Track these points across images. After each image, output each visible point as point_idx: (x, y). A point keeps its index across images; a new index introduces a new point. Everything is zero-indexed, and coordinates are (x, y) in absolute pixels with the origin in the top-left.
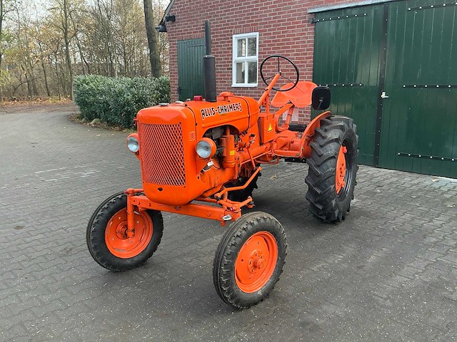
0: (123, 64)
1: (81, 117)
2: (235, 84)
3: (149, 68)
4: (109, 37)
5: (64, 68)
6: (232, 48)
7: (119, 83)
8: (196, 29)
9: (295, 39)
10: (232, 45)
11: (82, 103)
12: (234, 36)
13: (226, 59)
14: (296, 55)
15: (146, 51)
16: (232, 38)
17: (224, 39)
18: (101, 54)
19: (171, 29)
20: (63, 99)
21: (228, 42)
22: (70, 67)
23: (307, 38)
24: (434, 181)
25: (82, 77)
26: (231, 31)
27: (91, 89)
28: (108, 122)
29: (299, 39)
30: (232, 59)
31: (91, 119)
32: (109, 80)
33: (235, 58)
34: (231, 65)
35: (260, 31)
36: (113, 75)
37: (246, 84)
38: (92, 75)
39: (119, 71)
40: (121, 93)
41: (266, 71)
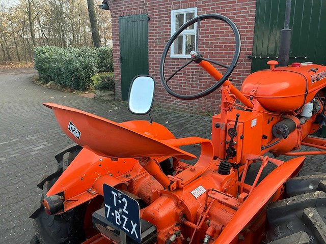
0: (72, 38)
1: (39, 80)
2: (172, 55)
5: (30, 41)
6: (170, 23)
7: (69, 53)
8: (136, 6)
9: (235, 14)
10: (170, 20)
11: (40, 69)
12: (172, 12)
13: (164, 32)
15: (88, 29)
16: (170, 13)
17: (162, 14)
18: (57, 31)
19: (113, 7)
20: (29, 63)
21: (166, 17)
22: (34, 40)
23: (248, 12)
25: (40, 48)
26: (170, 7)
27: (47, 58)
28: (61, 84)
29: (239, 13)
30: (170, 32)
31: (47, 82)
32: (62, 50)
33: (174, 32)
35: (198, 7)
36: (65, 46)
37: (184, 55)
38: (48, 47)
39: (69, 43)
40: (70, 61)
41: (204, 44)
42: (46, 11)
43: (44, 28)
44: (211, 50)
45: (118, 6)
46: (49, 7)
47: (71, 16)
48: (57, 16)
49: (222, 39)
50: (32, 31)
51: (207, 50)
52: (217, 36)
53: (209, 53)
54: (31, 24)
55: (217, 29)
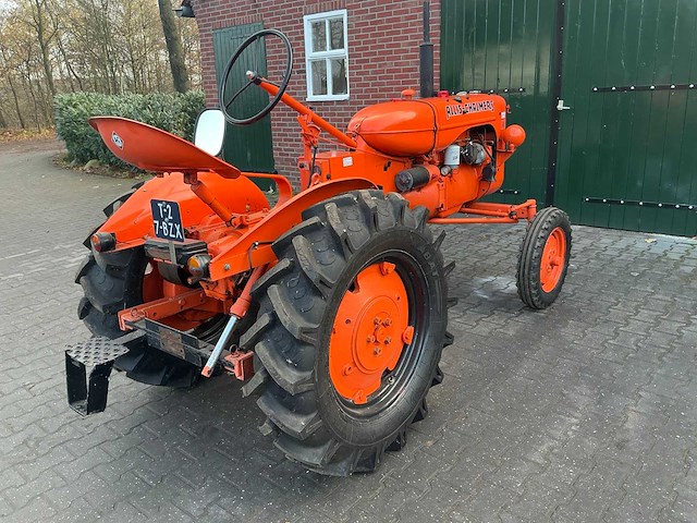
0: (132, 76)
1: (69, 159)
2: (311, 97)
3: (169, 80)
4: (107, 38)
5: (44, 86)
6: (303, 38)
7: (124, 103)
8: (242, 9)
9: (408, 19)
10: (302, 32)
11: (70, 137)
12: (305, 18)
13: (295, 56)
14: (410, 44)
15: (164, 57)
16: (302, 21)
17: (289, 23)
18: (98, 62)
19: (201, 12)
20: (45, 131)
21: (296, 28)
22: (51, 83)
24: (649, 241)
25: (66, 97)
26: (301, 10)
27: (81, 114)
28: (111, 164)
30: (304, 55)
31: (84, 161)
32: (110, 100)
33: (310, 54)
34: (304, 66)
35: (348, 8)
36: (116, 92)
37: (330, 96)
38: (81, 93)
39: (126, 86)
41: (362, 73)
42: (74, 22)
43: (70, 57)
44: (373, 85)
45: (211, 10)
46: (79, 13)
47: (128, 31)
48: (97, 30)
49: (391, 65)
50: (46, 65)
51: (368, 85)
52: (383, 59)
53: (372, 90)
54: (44, 48)
55: (382, 47)
